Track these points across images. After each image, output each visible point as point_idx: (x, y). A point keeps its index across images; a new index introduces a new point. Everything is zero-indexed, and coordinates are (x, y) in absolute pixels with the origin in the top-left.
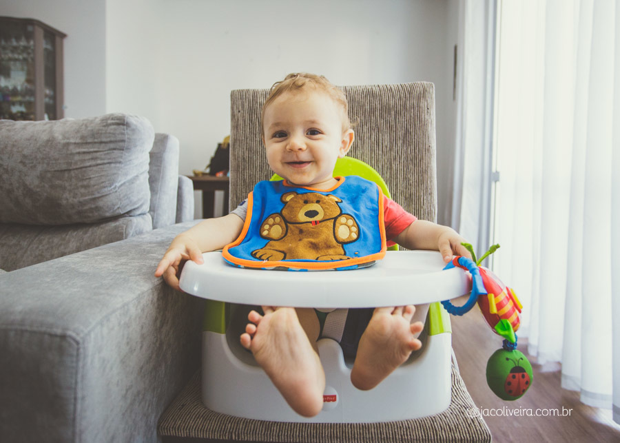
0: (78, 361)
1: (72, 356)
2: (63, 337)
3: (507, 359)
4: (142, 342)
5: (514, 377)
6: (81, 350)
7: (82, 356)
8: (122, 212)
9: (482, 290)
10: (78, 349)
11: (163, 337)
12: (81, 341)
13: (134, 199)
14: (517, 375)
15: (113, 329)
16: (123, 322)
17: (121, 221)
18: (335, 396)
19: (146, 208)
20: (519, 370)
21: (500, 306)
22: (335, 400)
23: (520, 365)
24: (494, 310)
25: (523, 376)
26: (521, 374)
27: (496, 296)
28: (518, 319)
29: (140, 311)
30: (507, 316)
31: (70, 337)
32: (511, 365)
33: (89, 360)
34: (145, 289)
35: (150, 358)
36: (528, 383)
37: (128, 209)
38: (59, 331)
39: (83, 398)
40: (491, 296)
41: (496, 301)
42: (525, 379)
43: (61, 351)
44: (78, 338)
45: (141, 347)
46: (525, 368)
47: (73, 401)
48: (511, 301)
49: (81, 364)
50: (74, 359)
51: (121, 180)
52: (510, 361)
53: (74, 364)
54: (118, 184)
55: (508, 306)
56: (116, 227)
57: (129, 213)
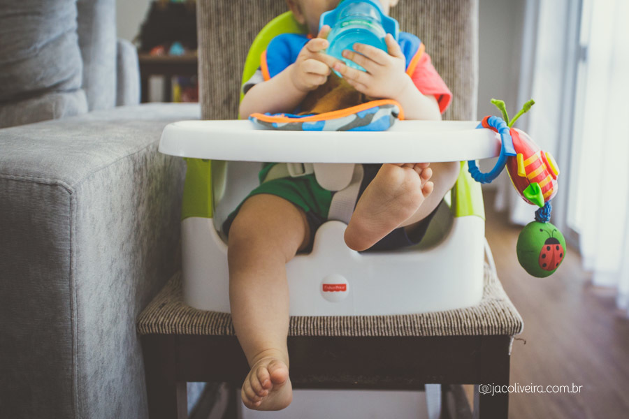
0: (71, 211)
1: (65, 205)
2: (54, 185)
3: (541, 230)
4: (122, 213)
5: (548, 248)
6: (74, 200)
7: (75, 206)
8: (47, 84)
9: (510, 150)
10: (71, 199)
11: (140, 218)
12: (73, 190)
13: (63, 67)
14: (551, 246)
15: (98, 187)
16: (105, 184)
17: (46, 99)
18: (345, 285)
19: (78, 81)
20: (552, 241)
21: (530, 169)
22: (344, 290)
23: (554, 237)
24: (522, 172)
25: (558, 248)
26: (555, 246)
27: (525, 158)
28: (551, 184)
29: (119, 177)
30: (537, 180)
31: (61, 185)
32: (545, 237)
33: (81, 212)
34: (122, 156)
35: (130, 237)
36: (561, 255)
37: (56, 80)
38: (49, 181)
39: (78, 252)
40: (521, 156)
41: (524, 163)
42: (559, 252)
43: (54, 199)
44: (70, 188)
45: (122, 220)
46: (559, 239)
47: (69, 253)
48: (544, 164)
49: (74, 215)
50: (68, 209)
51: (44, 39)
52: (544, 231)
53: (68, 215)
54: (39, 46)
55: (541, 170)
56: (41, 105)
57: (56, 88)
